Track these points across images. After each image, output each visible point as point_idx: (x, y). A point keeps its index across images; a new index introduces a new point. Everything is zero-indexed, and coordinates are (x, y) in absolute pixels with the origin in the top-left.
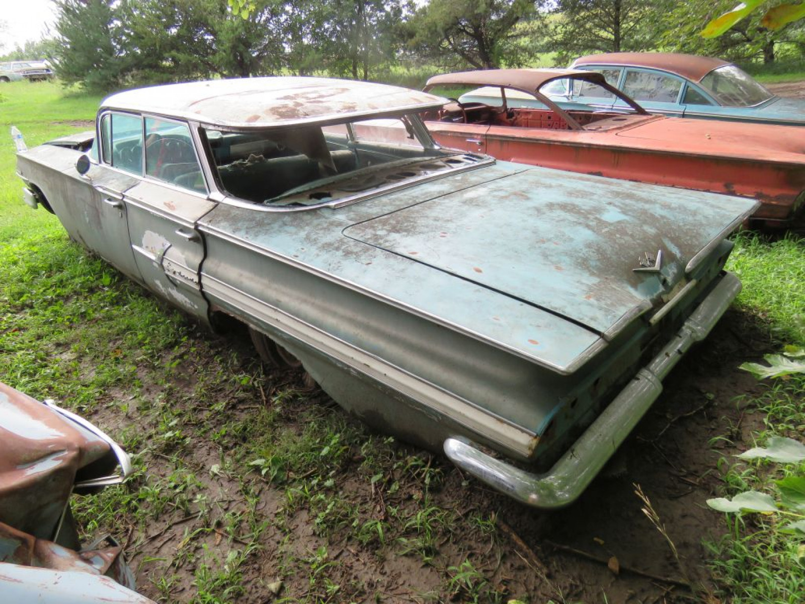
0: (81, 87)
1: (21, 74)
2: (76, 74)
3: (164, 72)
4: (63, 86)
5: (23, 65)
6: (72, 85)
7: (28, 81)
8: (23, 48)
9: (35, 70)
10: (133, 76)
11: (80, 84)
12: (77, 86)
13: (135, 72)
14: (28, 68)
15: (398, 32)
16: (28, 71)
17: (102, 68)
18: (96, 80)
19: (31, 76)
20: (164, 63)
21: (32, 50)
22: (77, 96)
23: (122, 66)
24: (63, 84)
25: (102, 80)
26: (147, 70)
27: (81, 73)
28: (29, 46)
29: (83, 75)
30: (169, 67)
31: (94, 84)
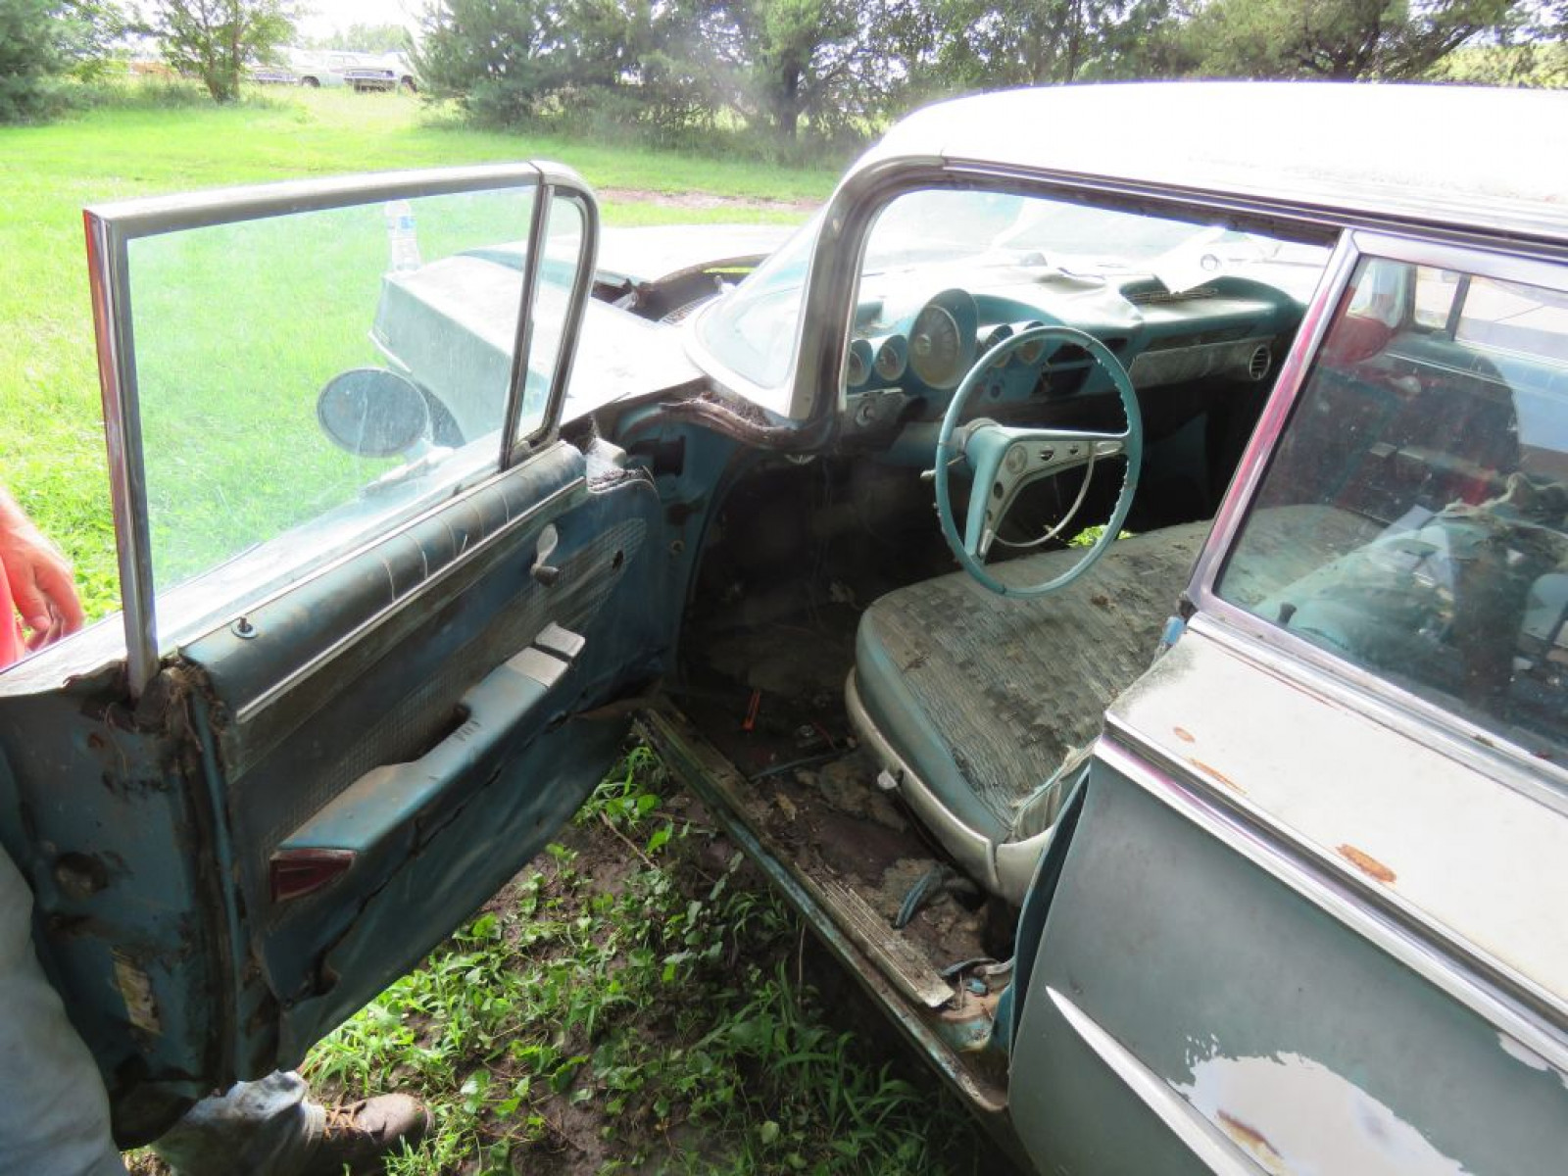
0: (457, 108)
1: (342, 76)
2: (453, 83)
3: (623, 95)
4: (424, 104)
5: (347, 60)
6: (440, 104)
7: (352, 89)
8: (345, 34)
9: (369, 72)
10: (562, 98)
11: (457, 103)
12: (449, 108)
13: (569, 89)
14: (356, 65)
15: (1155, 55)
16: (355, 71)
17: (505, 76)
18: (492, 98)
19: (358, 81)
20: (625, 76)
21: (359, 39)
22: (447, 127)
23: (545, 75)
24: (424, 100)
25: (500, 98)
26: (595, 87)
27: (464, 79)
28: (356, 30)
29: (467, 86)
30: (634, 87)
31: (485, 105)
